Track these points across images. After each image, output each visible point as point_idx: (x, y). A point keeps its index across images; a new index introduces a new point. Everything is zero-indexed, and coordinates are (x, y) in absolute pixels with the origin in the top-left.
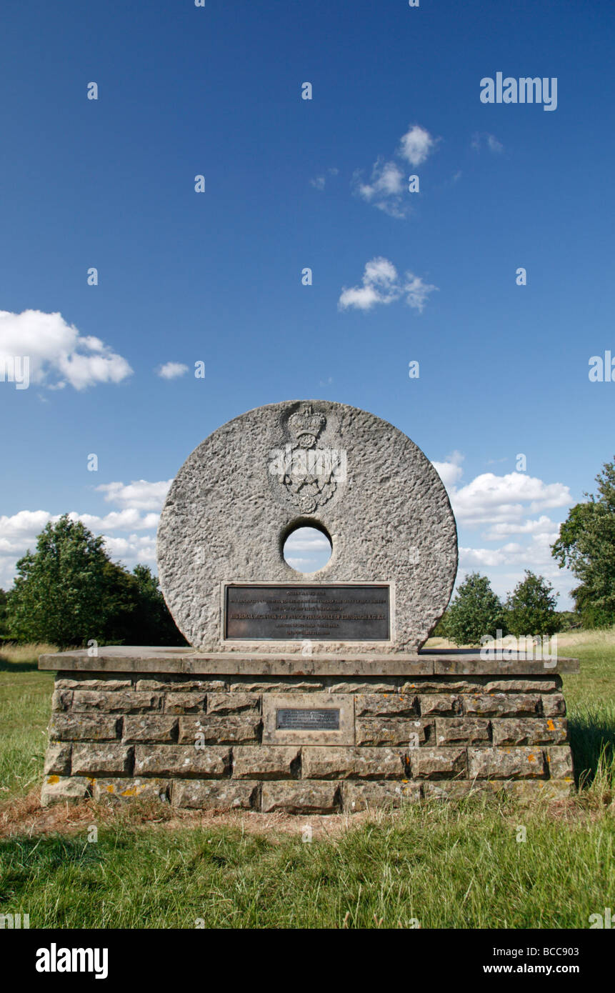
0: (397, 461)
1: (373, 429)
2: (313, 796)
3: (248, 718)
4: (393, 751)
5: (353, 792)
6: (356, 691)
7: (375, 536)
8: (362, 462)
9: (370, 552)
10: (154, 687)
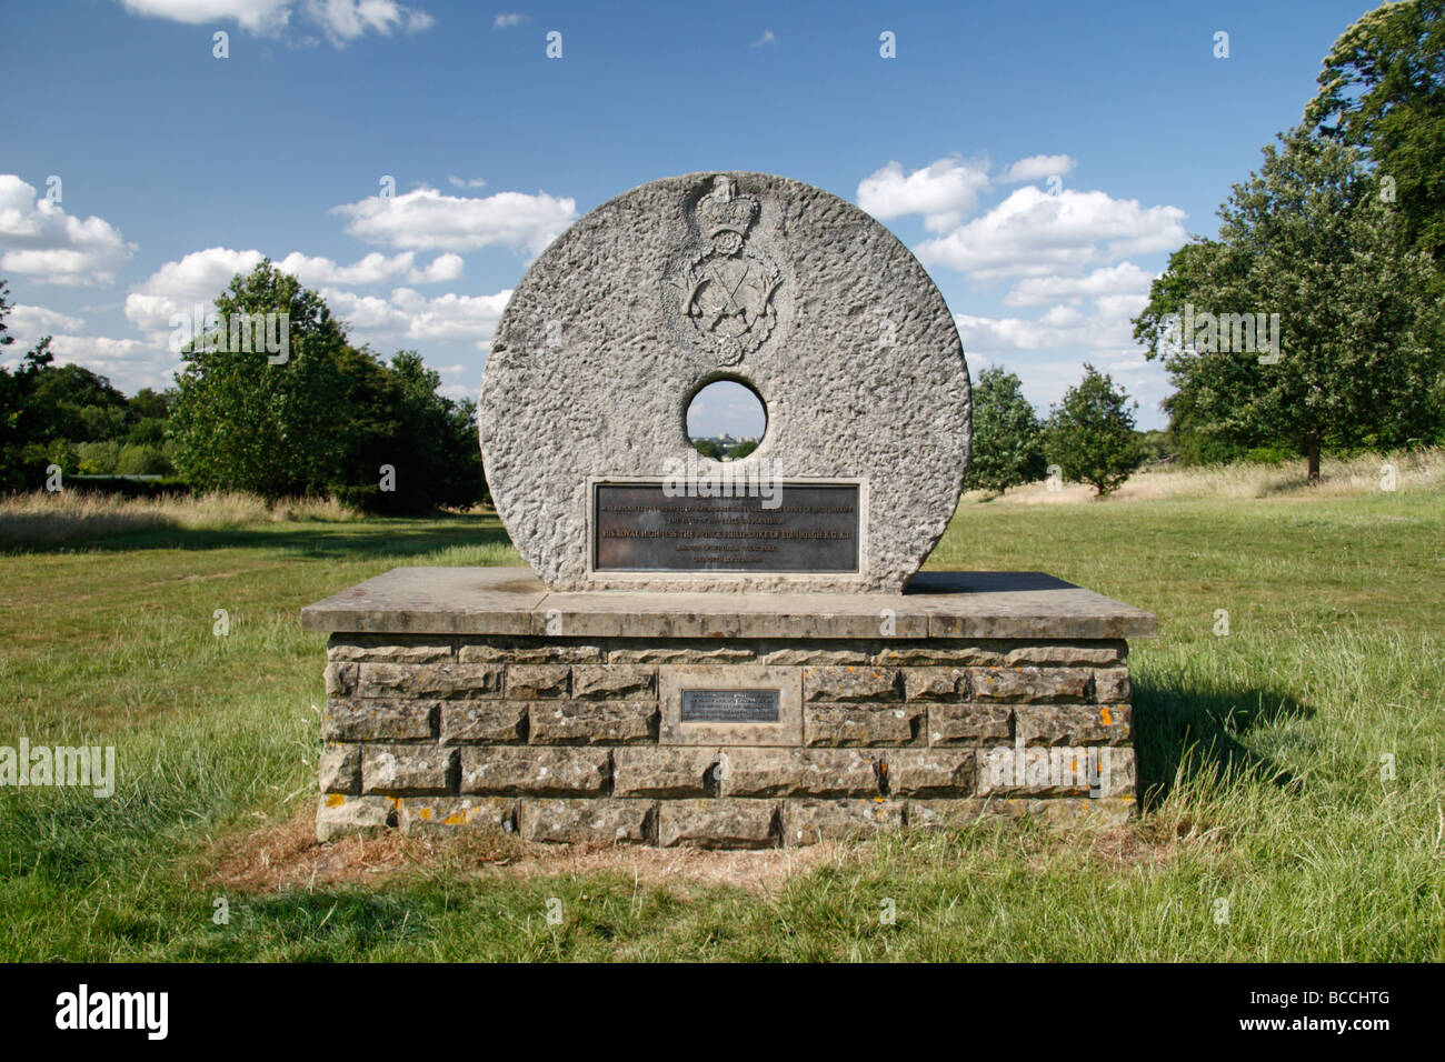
0: (877, 279)
1: (838, 223)
2: (738, 822)
3: (637, 705)
4: (861, 755)
5: (798, 817)
6: (806, 662)
7: (838, 404)
8: (819, 280)
9: (830, 430)
10: (488, 657)
